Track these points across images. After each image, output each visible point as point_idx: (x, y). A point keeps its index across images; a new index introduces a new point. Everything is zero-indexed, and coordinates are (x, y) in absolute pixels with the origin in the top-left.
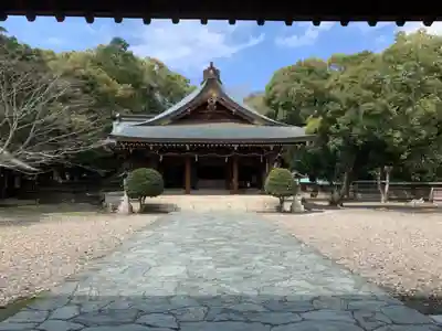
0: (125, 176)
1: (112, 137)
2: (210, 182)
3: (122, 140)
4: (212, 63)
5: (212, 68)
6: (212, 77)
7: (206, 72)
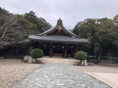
0: (31, 51)
1: (28, 39)
2: (58, 54)
5: (60, 20)
7: (58, 21)
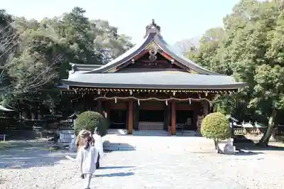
3: (74, 85)
4: (153, 20)
6: (153, 32)
